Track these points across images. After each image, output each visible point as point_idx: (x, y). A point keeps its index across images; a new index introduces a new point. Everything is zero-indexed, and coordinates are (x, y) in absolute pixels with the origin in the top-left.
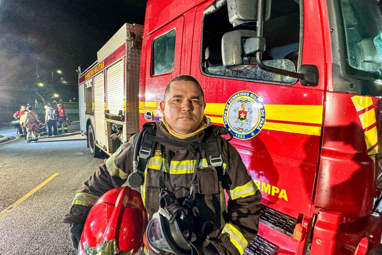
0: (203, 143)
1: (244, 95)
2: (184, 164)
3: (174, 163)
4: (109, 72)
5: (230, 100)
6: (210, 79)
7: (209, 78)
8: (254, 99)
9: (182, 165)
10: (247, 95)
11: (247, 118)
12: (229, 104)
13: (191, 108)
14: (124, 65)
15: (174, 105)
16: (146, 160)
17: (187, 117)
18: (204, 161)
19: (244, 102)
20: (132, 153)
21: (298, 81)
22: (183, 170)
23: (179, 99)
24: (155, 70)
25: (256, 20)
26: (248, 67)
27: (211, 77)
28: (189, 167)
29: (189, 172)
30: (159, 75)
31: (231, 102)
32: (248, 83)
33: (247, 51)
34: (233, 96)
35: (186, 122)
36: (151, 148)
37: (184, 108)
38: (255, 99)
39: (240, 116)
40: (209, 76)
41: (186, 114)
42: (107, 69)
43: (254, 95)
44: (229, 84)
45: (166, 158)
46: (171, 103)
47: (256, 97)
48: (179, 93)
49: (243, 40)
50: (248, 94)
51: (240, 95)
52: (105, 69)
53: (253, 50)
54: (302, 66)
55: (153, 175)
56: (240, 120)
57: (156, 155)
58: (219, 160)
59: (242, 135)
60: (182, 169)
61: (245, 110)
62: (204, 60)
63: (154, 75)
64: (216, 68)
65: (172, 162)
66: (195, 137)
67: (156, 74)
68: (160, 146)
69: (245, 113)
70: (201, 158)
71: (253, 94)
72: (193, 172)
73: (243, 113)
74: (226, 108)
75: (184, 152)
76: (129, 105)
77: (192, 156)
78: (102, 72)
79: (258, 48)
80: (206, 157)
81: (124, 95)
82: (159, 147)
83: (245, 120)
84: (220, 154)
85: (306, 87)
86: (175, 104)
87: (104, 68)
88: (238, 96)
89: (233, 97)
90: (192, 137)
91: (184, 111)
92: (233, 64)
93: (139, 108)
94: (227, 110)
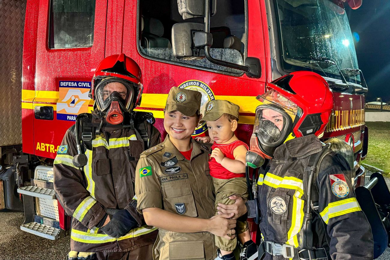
1: (194, 84)
7: (150, 62)
8: (204, 89)
10: (197, 85)
21: (244, 73)
24: (56, 41)
25: (204, 16)
26: (197, 58)
32: (197, 71)
33: (197, 44)
34: (181, 86)
49: (193, 32)
50: (198, 83)
53: (202, 44)
54: (248, 58)
63: (54, 48)
64: (159, 49)
67: (57, 46)
77: (125, 134)
79: (206, 43)
85: (251, 79)
88: (187, 86)
92: (183, 55)
93: (22, 100)
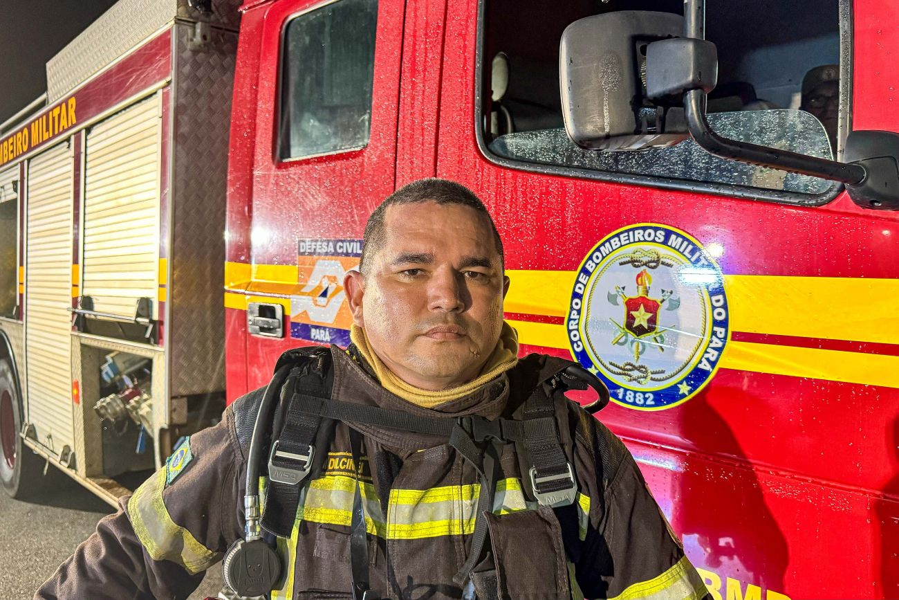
0: (503, 420)
1: (647, 238)
2: (440, 499)
3: (402, 498)
4: (97, 141)
5: (590, 258)
6: (515, 178)
7: (510, 174)
8: (682, 253)
9: (432, 505)
10: (657, 239)
11: (659, 327)
12: (586, 272)
13: (462, 297)
14: (164, 117)
15: (402, 289)
16: (295, 491)
17: (450, 331)
18: (511, 485)
19: (644, 267)
20: (237, 468)
21: (842, 189)
22: (435, 524)
23: (418, 267)
24: (294, 141)
26: (657, 142)
27: (519, 171)
28: (457, 512)
29: (457, 531)
30: (309, 157)
31: (597, 264)
32: (658, 193)
33: (654, 88)
34: (603, 244)
35: (444, 350)
36: (313, 443)
37: (437, 298)
38: (686, 253)
39: (630, 319)
40: (508, 168)
41: (445, 322)
42: (88, 130)
43: (685, 239)
44: (588, 197)
45: (371, 482)
46: (387, 281)
47: (690, 247)
48: (420, 248)
49: (639, 46)
50: (661, 234)
51: (632, 240)
52: (80, 131)
53: (672, 84)
54: (854, 137)
55: (323, 548)
56: (631, 336)
57: (333, 470)
58: (565, 484)
59: (644, 393)
60: (432, 519)
61: (650, 297)
62: (488, 105)
63: (289, 157)
64: (536, 136)
65: (394, 493)
66: (477, 398)
67: (297, 154)
68: (347, 436)
69: (652, 307)
70: (499, 476)
71: (678, 235)
72: (473, 528)
73: (642, 307)
74: (577, 290)
75: (437, 455)
76: (180, 278)
77: (466, 470)
78: (68, 140)
79: (691, 78)
80: (518, 474)
81: (162, 237)
82: (342, 439)
83: (652, 335)
84: (567, 460)
85: (872, 212)
86: (405, 284)
87: (73, 126)
88: (623, 243)
89: (602, 249)
90: (466, 398)
91: (435, 311)
92: (601, 134)
93: (226, 287)
94: (580, 296)
